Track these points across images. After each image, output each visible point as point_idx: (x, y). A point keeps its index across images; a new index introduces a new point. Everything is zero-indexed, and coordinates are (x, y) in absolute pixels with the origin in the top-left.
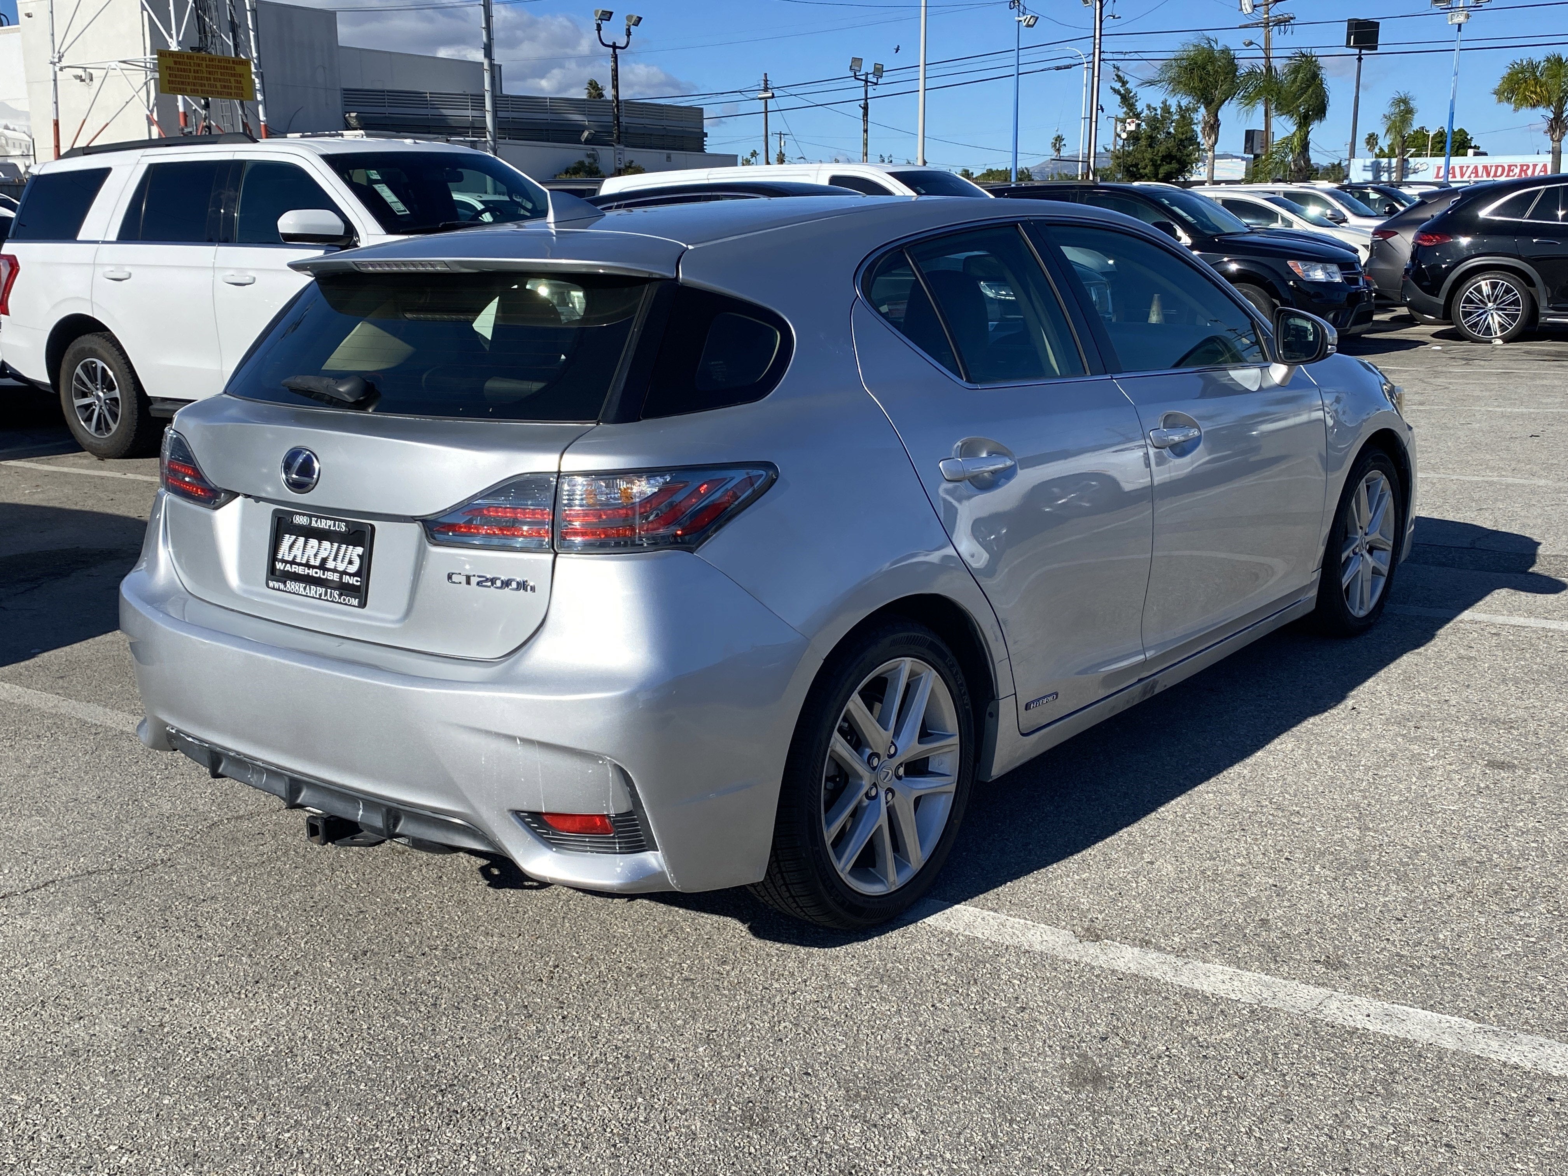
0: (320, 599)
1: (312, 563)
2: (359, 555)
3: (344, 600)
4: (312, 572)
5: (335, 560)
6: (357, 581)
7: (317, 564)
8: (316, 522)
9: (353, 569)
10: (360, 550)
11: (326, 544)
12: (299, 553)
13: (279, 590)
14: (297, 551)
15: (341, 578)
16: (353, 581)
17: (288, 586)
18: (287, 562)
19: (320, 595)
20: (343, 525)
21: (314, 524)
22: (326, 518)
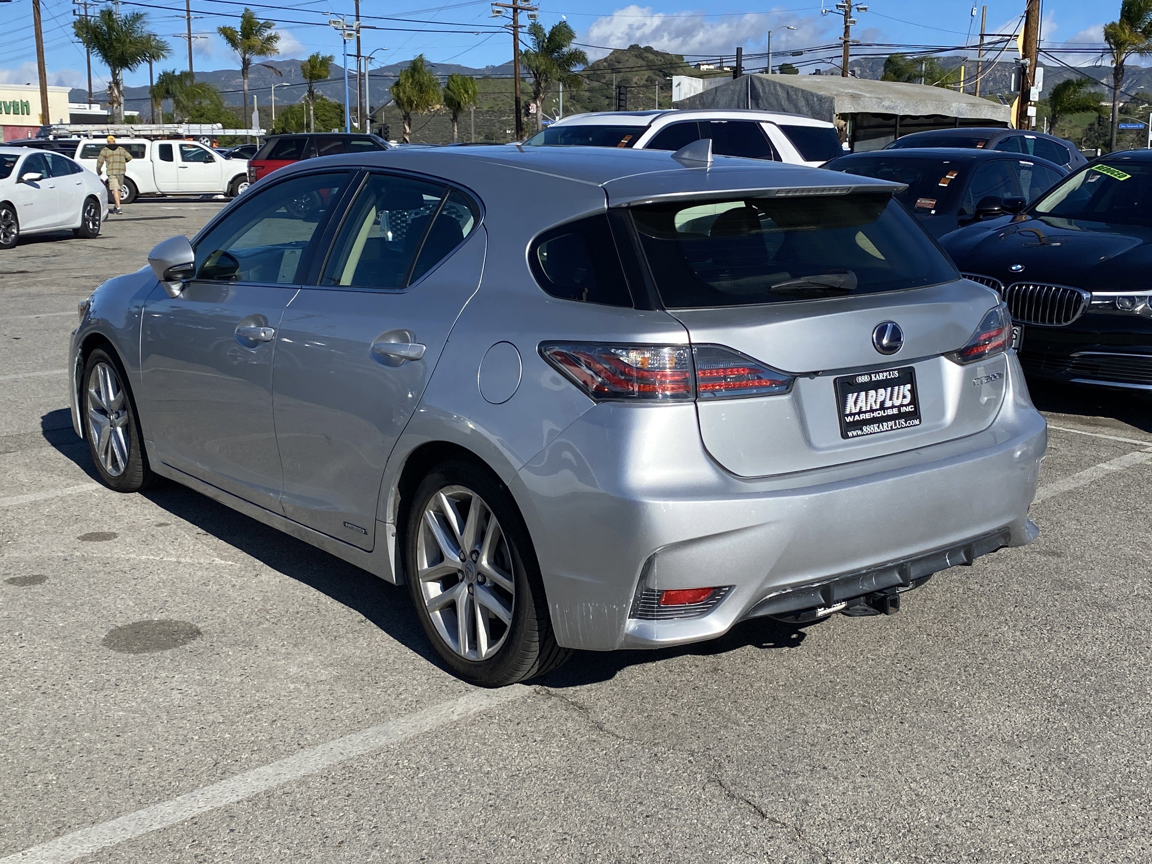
0: (892, 429)
1: (874, 408)
2: (909, 390)
3: (909, 423)
4: (876, 414)
5: (891, 399)
6: (912, 408)
7: (878, 407)
8: (875, 377)
9: (907, 401)
10: (909, 386)
11: (881, 391)
12: (863, 404)
13: (858, 436)
14: (861, 403)
15: (899, 410)
16: (910, 409)
17: (865, 430)
18: (854, 414)
19: (892, 427)
20: (896, 372)
21: (874, 379)
22: (882, 372)
